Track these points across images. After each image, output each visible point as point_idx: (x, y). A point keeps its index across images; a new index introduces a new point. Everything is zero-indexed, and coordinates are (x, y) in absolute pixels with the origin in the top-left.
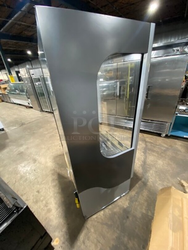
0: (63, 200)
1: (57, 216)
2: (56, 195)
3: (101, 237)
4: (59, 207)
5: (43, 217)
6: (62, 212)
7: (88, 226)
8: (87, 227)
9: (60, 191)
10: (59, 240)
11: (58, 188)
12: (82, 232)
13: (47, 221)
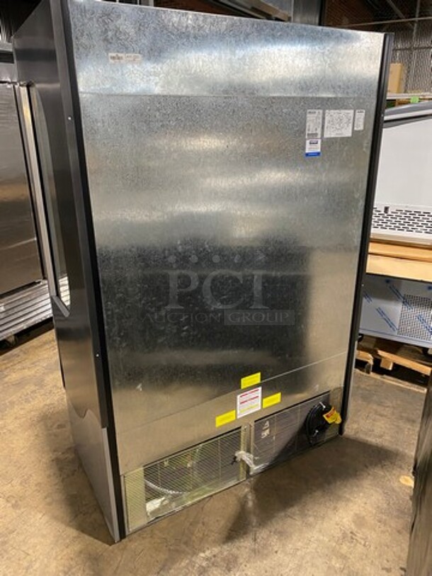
0: (318, 493)
1: (361, 494)
2: (311, 519)
3: (359, 413)
4: (339, 498)
5: (383, 532)
6: (349, 486)
7: (353, 433)
8: (355, 434)
9: (295, 509)
10: (402, 477)
11: (289, 521)
12: (367, 441)
13: (384, 517)
